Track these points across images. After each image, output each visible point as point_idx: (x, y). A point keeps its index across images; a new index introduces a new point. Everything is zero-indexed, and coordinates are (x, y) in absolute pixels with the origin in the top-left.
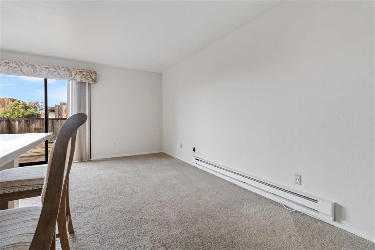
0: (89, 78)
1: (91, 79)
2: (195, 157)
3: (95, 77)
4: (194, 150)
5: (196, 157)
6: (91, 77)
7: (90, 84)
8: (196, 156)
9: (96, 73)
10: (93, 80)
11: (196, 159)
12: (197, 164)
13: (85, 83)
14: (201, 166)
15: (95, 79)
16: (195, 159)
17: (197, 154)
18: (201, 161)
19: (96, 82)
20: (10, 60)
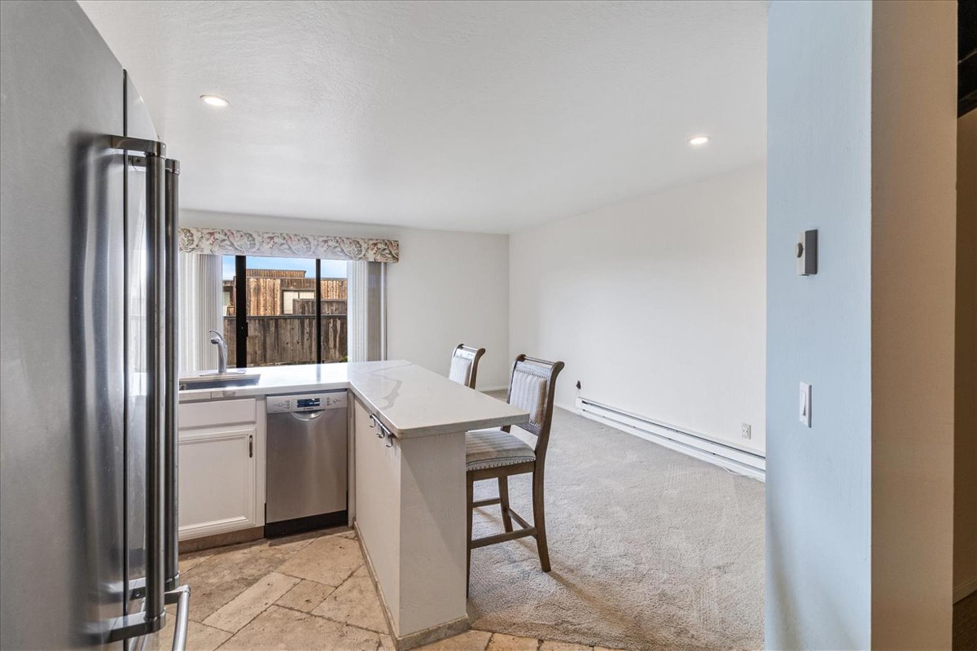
0: (387, 255)
1: (390, 256)
2: (580, 398)
3: (396, 251)
4: (579, 386)
5: (583, 398)
6: (391, 253)
7: (385, 264)
8: (582, 396)
9: (398, 245)
10: (394, 257)
11: (584, 402)
12: (584, 410)
13: (380, 263)
14: (594, 414)
15: (398, 256)
16: (581, 402)
17: (584, 393)
18: (592, 405)
19: (397, 259)
20: (274, 233)
